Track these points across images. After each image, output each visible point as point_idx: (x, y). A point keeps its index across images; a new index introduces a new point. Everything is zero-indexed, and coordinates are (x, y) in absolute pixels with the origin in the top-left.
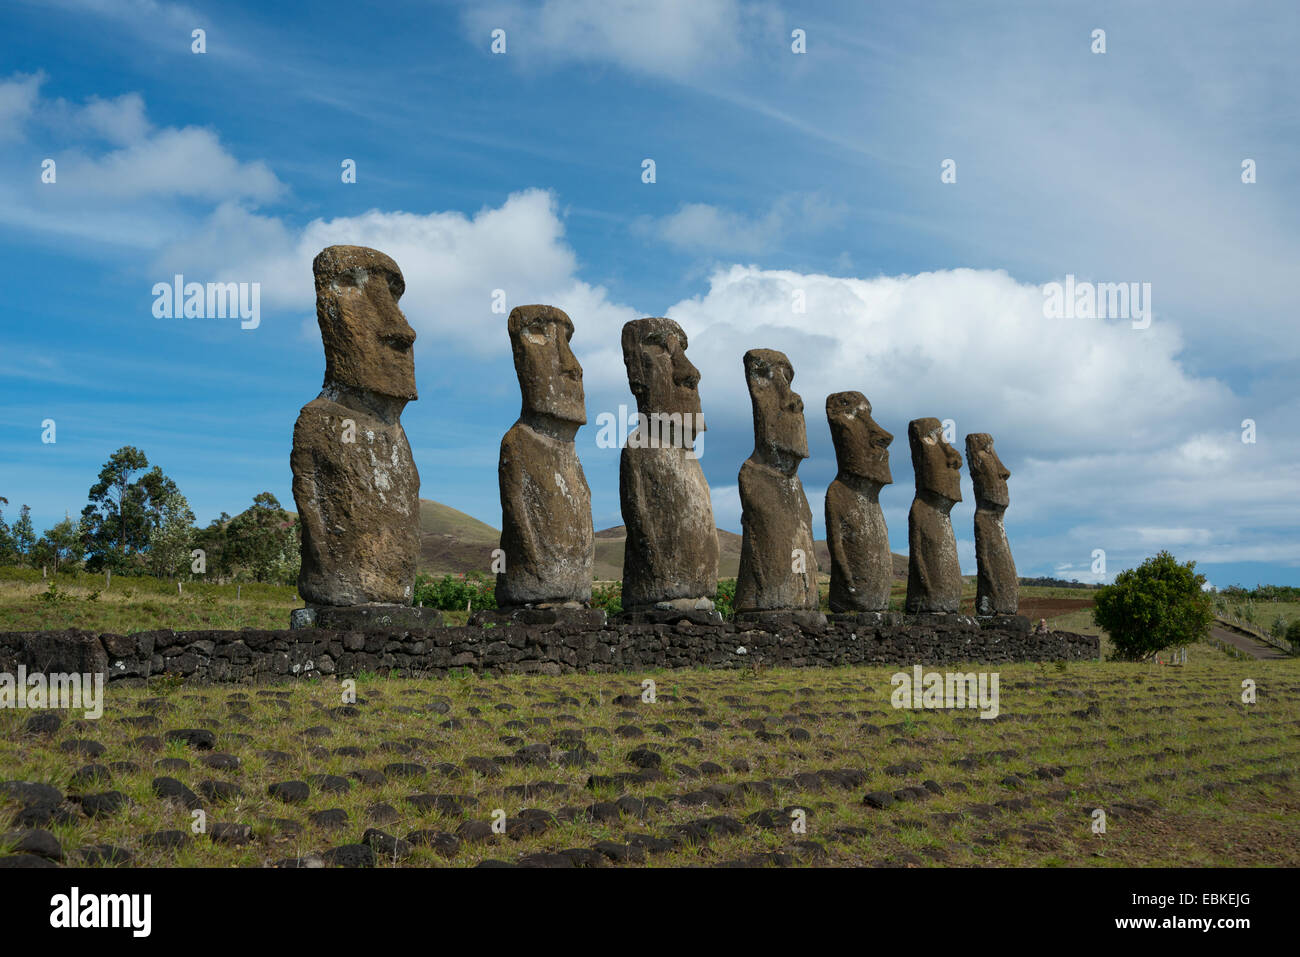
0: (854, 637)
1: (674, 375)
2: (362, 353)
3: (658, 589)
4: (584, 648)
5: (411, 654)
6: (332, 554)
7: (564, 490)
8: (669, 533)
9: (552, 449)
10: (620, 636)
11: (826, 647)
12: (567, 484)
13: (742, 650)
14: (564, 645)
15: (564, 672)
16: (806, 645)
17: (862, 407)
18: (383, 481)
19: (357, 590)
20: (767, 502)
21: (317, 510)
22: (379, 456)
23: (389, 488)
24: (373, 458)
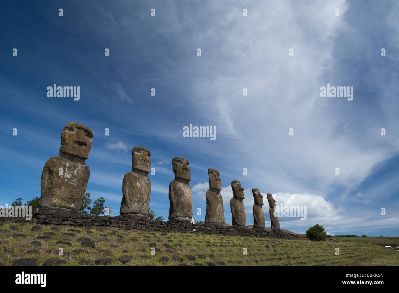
0: (231, 230)
1: (182, 168)
2: (67, 144)
3: (175, 215)
4: (130, 224)
7: (139, 186)
8: (178, 202)
9: (138, 177)
10: (146, 222)
11: (223, 232)
12: (140, 185)
13: (194, 230)
14: (121, 223)
16: (217, 230)
17: (238, 183)
18: (68, 176)
19: (50, 203)
20: (212, 199)
22: (69, 170)
23: (70, 178)
24: (66, 170)
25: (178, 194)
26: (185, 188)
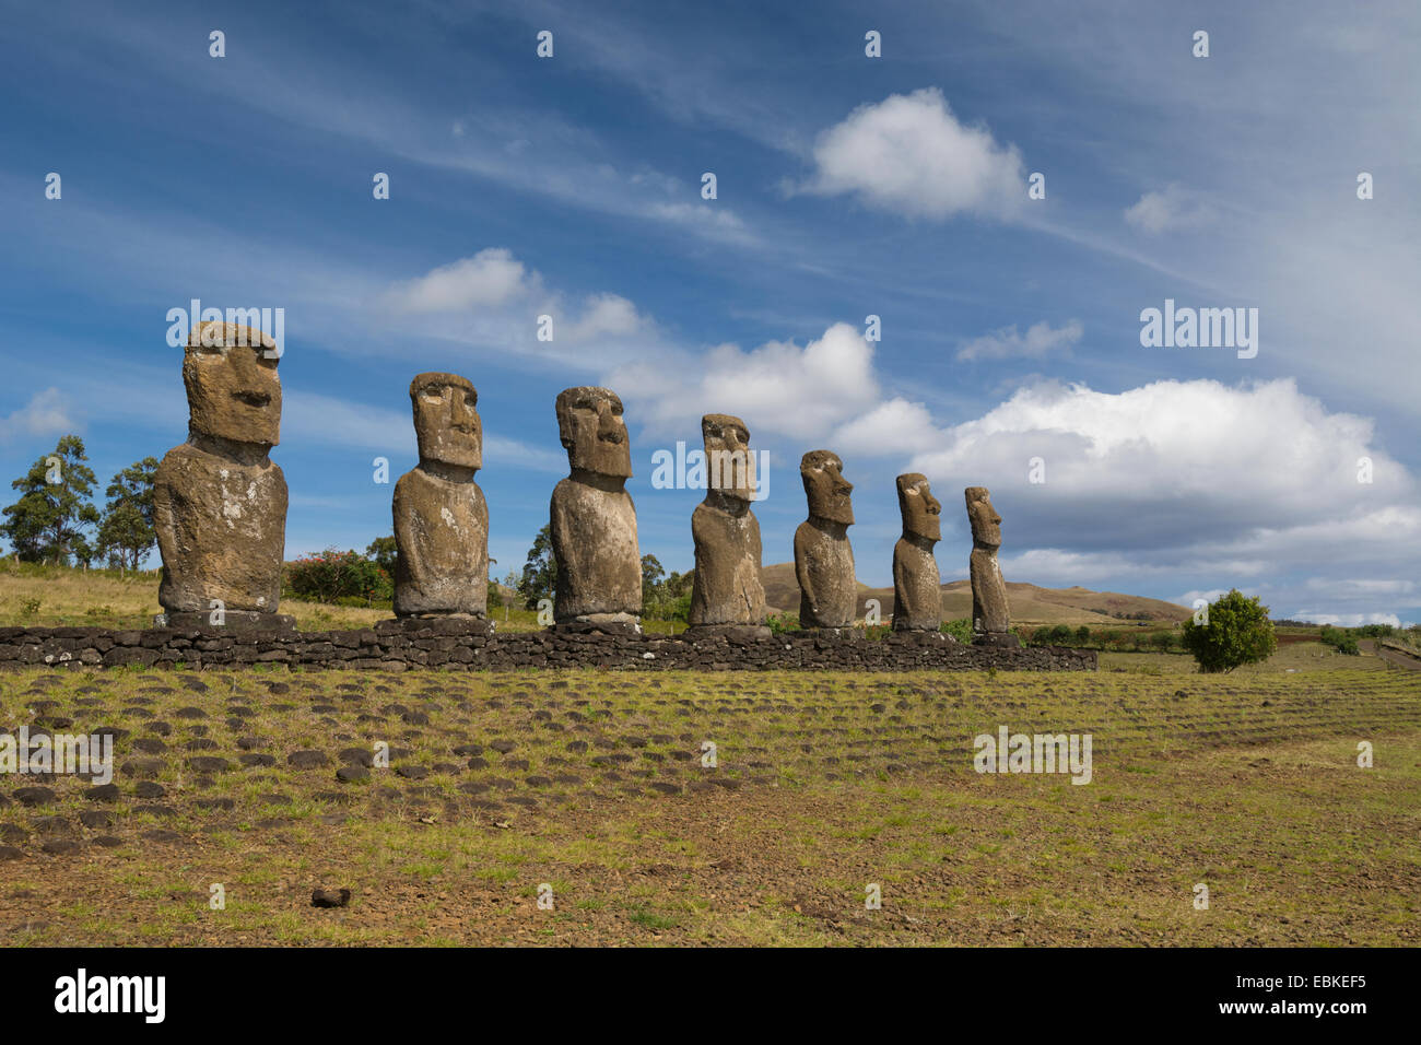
0: (788, 647)
1: (598, 432)
2: (214, 407)
3: (577, 605)
4: (438, 650)
5: (202, 651)
6: (181, 569)
7: (450, 521)
8: (587, 560)
9: (442, 489)
10: (486, 640)
11: (755, 655)
12: (455, 517)
13: (648, 655)
14: (413, 647)
15: (410, 668)
16: (732, 652)
17: (829, 463)
18: (233, 510)
19: (201, 599)
20: (717, 537)
21: (172, 534)
22: (232, 490)
23: (239, 516)
24: (225, 492)
25: (585, 532)
26: (609, 508)
